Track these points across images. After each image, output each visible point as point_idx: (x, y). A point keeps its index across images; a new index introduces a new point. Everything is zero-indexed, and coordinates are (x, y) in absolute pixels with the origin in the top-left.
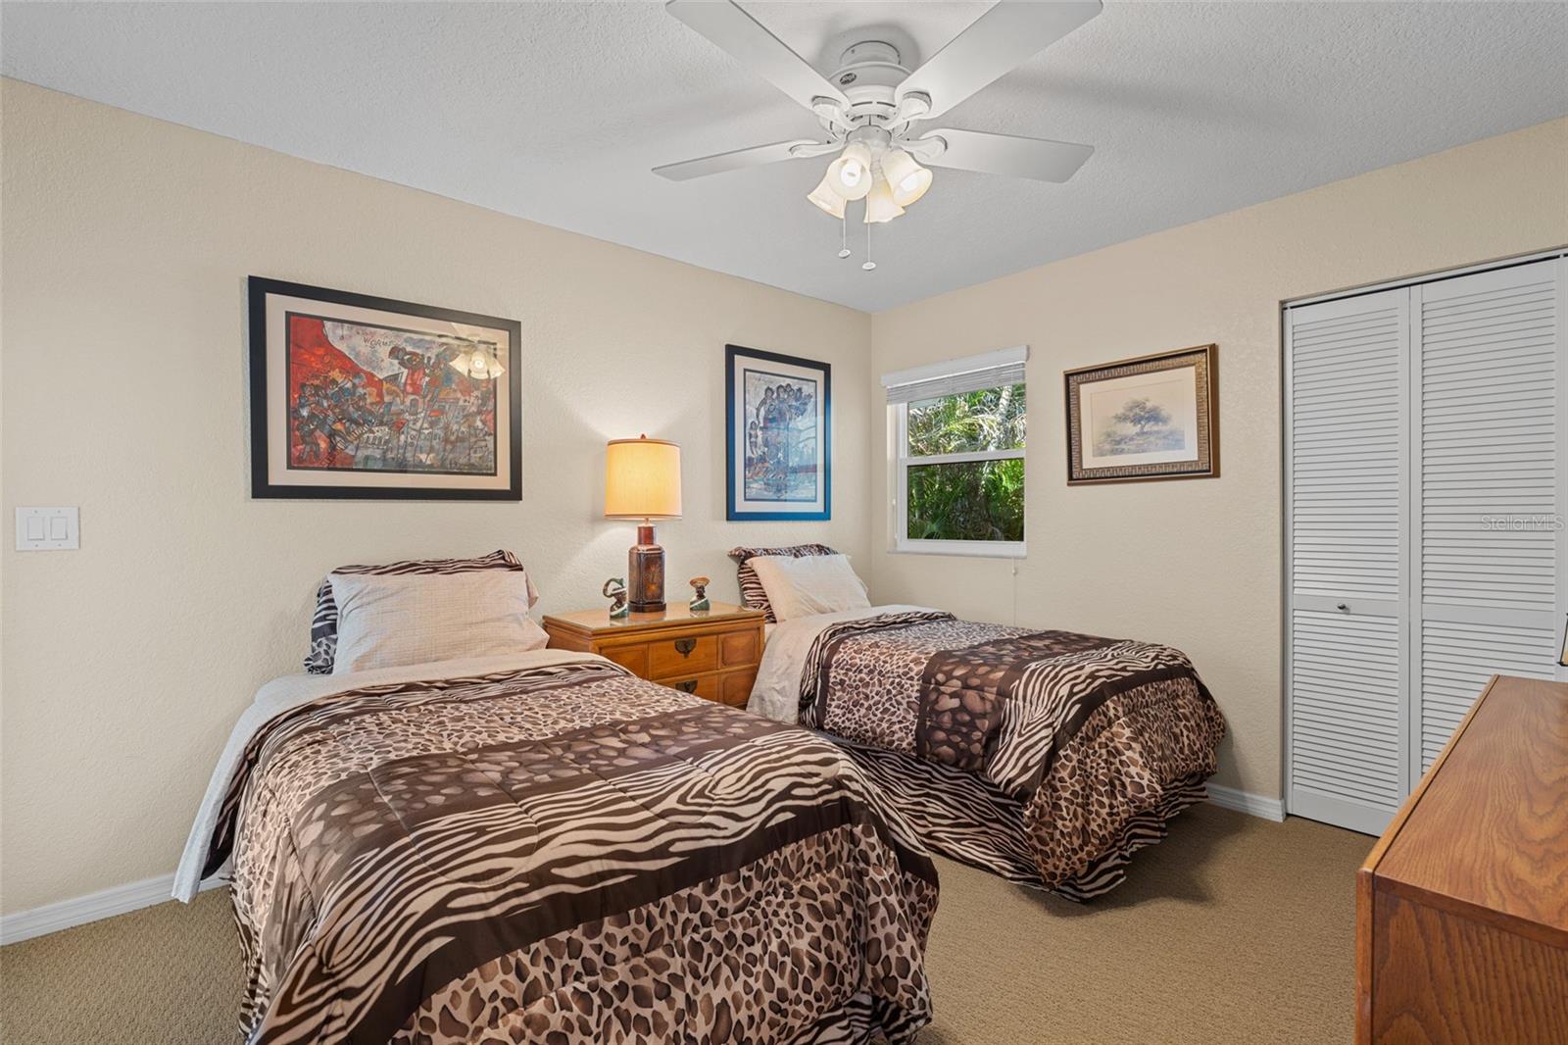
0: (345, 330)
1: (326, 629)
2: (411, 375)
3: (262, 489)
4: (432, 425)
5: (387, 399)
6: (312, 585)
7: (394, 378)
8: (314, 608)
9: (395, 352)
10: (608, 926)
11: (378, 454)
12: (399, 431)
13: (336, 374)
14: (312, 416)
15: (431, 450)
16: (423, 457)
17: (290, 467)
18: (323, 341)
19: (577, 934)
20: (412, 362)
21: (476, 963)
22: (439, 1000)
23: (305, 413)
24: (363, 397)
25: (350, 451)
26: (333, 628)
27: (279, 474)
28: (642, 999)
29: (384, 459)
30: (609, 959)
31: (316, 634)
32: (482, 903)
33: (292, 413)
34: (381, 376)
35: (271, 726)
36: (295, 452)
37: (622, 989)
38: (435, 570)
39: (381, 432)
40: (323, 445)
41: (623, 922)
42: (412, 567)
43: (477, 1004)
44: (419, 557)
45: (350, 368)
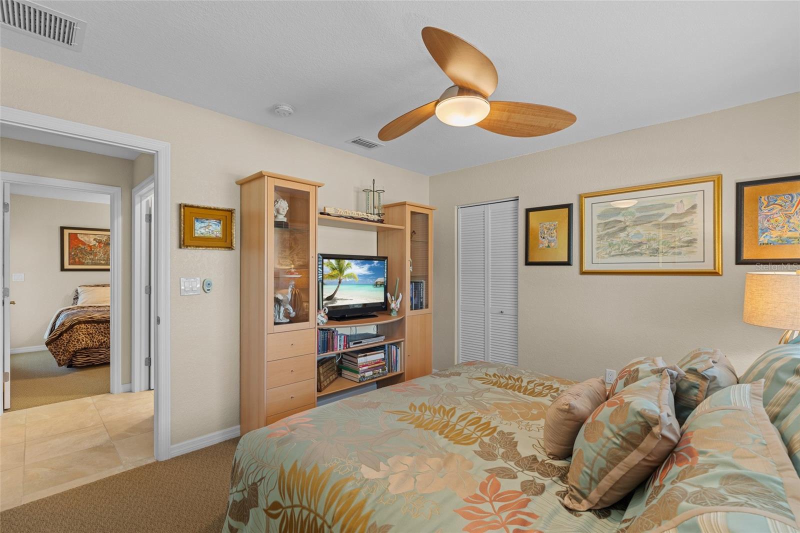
0: (82, 236)
1: (76, 298)
2: (99, 244)
3: (63, 269)
4: (104, 255)
5: (93, 250)
6: (74, 290)
7: (95, 245)
8: (75, 294)
9: (94, 240)
10: (100, 325)
11: (90, 261)
12: (96, 256)
13: (80, 245)
14: (74, 254)
15: (104, 260)
16: (102, 262)
17: (69, 264)
18: (77, 238)
19: (96, 325)
20: (100, 242)
21: (81, 324)
22: (76, 326)
23: (73, 253)
24: (87, 249)
25: (84, 261)
26: (78, 298)
27: (67, 266)
28: (105, 333)
29: (92, 262)
30: (100, 328)
31: (74, 299)
32: (82, 319)
33: (70, 254)
34: (91, 245)
35: (62, 311)
36: (71, 262)
37: (102, 332)
38: (104, 286)
39: (92, 257)
40: (77, 260)
41: (103, 325)
42: (98, 286)
43: (80, 328)
44: (100, 284)
45: (84, 244)
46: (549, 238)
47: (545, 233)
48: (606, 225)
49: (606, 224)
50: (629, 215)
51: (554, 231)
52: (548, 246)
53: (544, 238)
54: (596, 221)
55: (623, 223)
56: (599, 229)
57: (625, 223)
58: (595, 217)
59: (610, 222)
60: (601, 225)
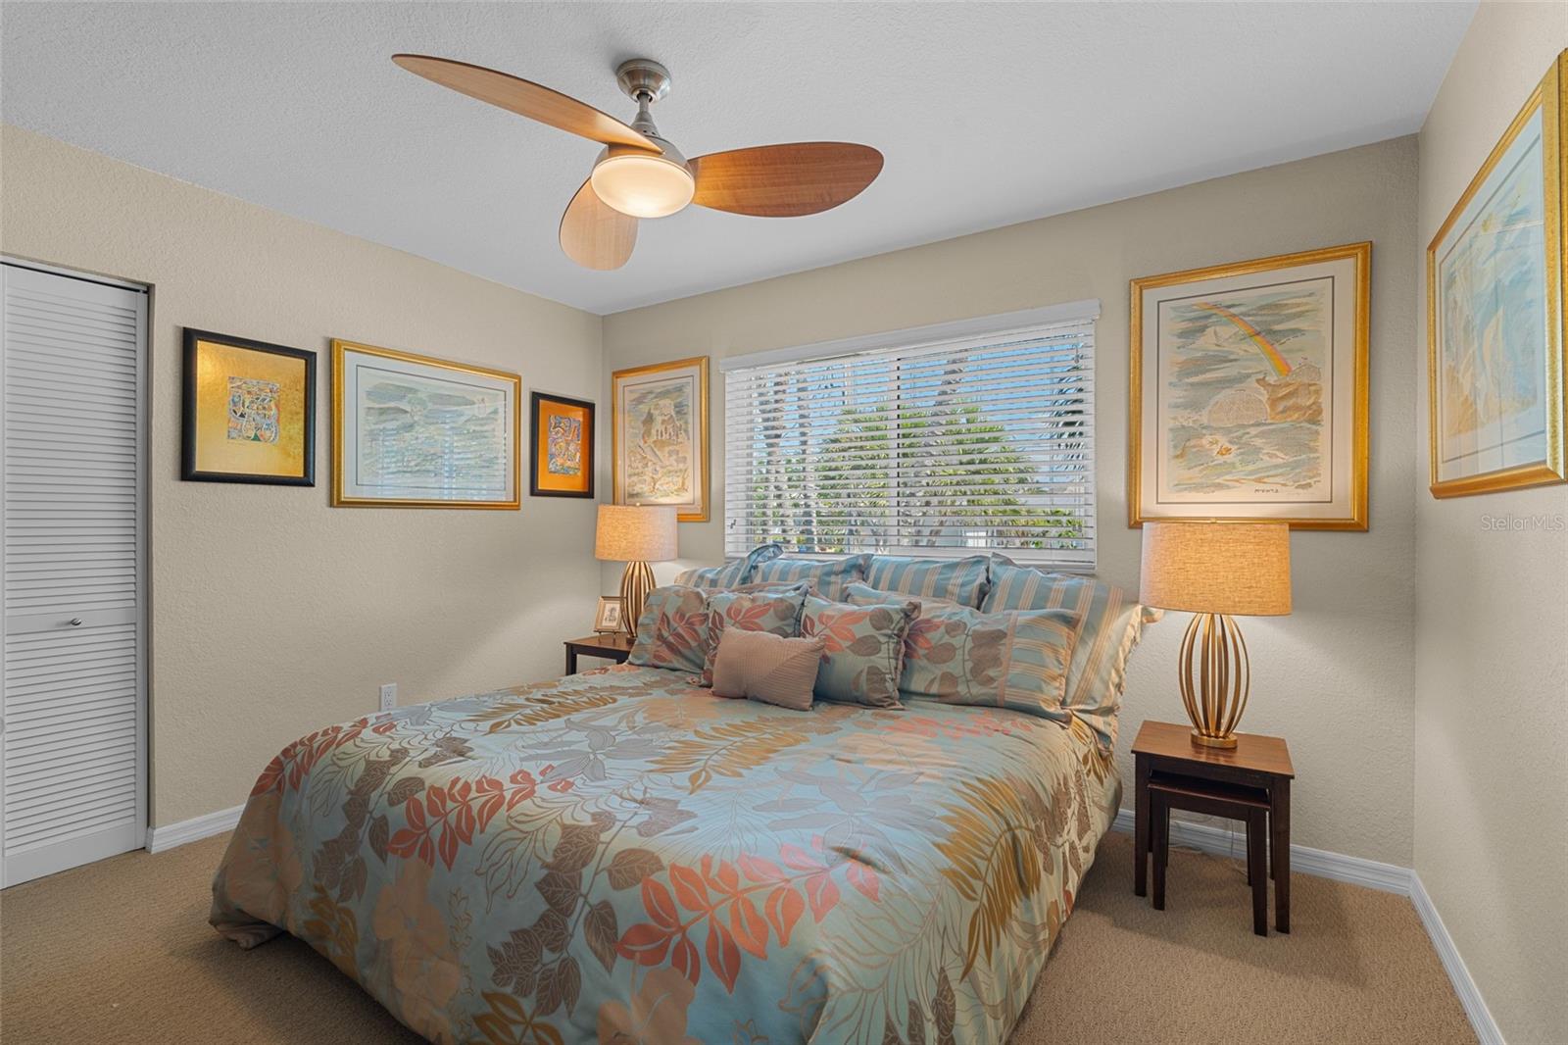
46: (258, 418)
47: (247, 404)
48: (381, 414)
49: (382, 411)
50: (418, 404)
51: (272, 404)
52: (256, 435)
53: (242, 416)
54: (365, 403)
55: (409, 415)
56: (369, 418)
57: (412, 417)
58: (362, 395)
59: (388, 408)
60: (372, 411)
